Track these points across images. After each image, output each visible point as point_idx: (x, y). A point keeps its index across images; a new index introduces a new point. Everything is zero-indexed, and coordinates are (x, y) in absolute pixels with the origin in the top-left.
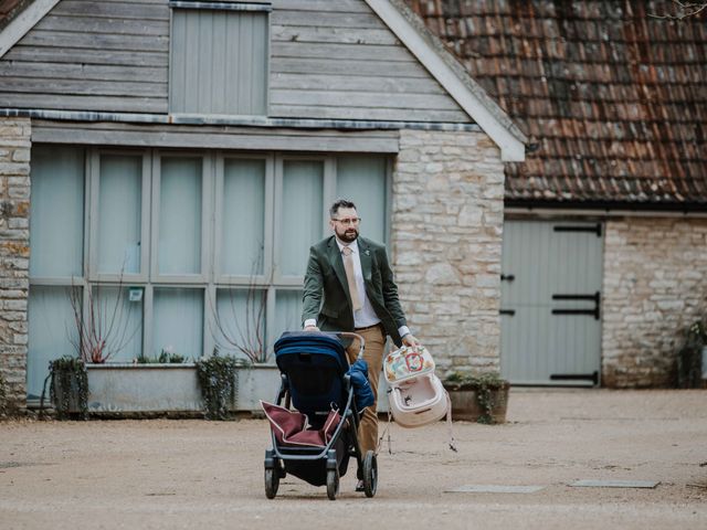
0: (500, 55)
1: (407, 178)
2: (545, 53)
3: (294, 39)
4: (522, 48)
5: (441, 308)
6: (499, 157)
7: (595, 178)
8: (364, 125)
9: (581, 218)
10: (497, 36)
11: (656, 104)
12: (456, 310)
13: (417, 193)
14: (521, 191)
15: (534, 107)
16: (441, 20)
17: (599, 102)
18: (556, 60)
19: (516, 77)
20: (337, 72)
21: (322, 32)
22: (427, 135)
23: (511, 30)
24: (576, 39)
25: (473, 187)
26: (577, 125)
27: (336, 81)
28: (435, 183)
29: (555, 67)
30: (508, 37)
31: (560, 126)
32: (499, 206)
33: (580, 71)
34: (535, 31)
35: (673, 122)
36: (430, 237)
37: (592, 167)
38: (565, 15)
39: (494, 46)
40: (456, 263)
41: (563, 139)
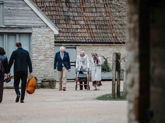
0: (53, 11)
1: (34, 38)
2: (63, 10)
3: (9, 9)
4: (58, 9)
5: (42, 65)
6: (53, 33)
7: (74, 37)
8: (25, 27)
9: (72, 45)
10: (52, 6)
11: (87, 21)
12: (45, 65)
13: (36, 41)
14: (58, 40)
15: (61, 22)
16: (40, 3)
17: (75, 21)
18: (65, 12)
19: (57, 15)
20: (18, 16)
21: (15, 8)
22: (38, 29)
23: (55, 5)
24: (70, 7)
25: (48, 40)
26: (70, 26)
27: (18, 18)
28: (40, 39)
29: (65, 13)
30: (55, 7)
31: (67, 26)
32: (54, 44)
33: (71, 14)
34: (61, 5)
35: (91, 25)
36: (39, 50)
37: (74, 34)
38: (67, 2)
39: (52, 9)
40: (45, 55)
41: (67, 29)
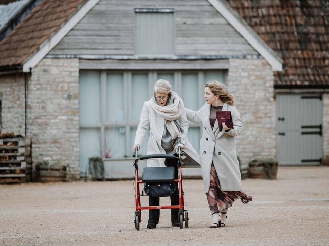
0: (276, 24)
1: (233, 79)
2: (296, 22)
3: (185, 23)
4: (286, 20)
5: (248, 133)
6: (271, 69)
7: (319, 75)
8: (214, 58)
9: (313, 93)
10: (275, 16)
12: (255, 133)
13: (237, 85)
14: (286, 82)
15: (292, 45)
16: (250, 9)
17: (320, 43)
18: (300, 25)
19: (283, 33)
20: (202, 36)
21: (196, 20)
22: (241, 61)
23: (281, 13)
24: (310, 15)
25: (261, 82)
26: (310, 53)
27: (202, 40)
28: (245, 81)
29: (300, 28)
30: (280, 16)
31: (303, 53)
32: (272, 89)
33: (312, 29)
34: (291, 13)
36: (243, 103)
37: (317, 71)
38: (304, 5)
39: (273, 20)
40: (254, 113)
41: (304, 59)
